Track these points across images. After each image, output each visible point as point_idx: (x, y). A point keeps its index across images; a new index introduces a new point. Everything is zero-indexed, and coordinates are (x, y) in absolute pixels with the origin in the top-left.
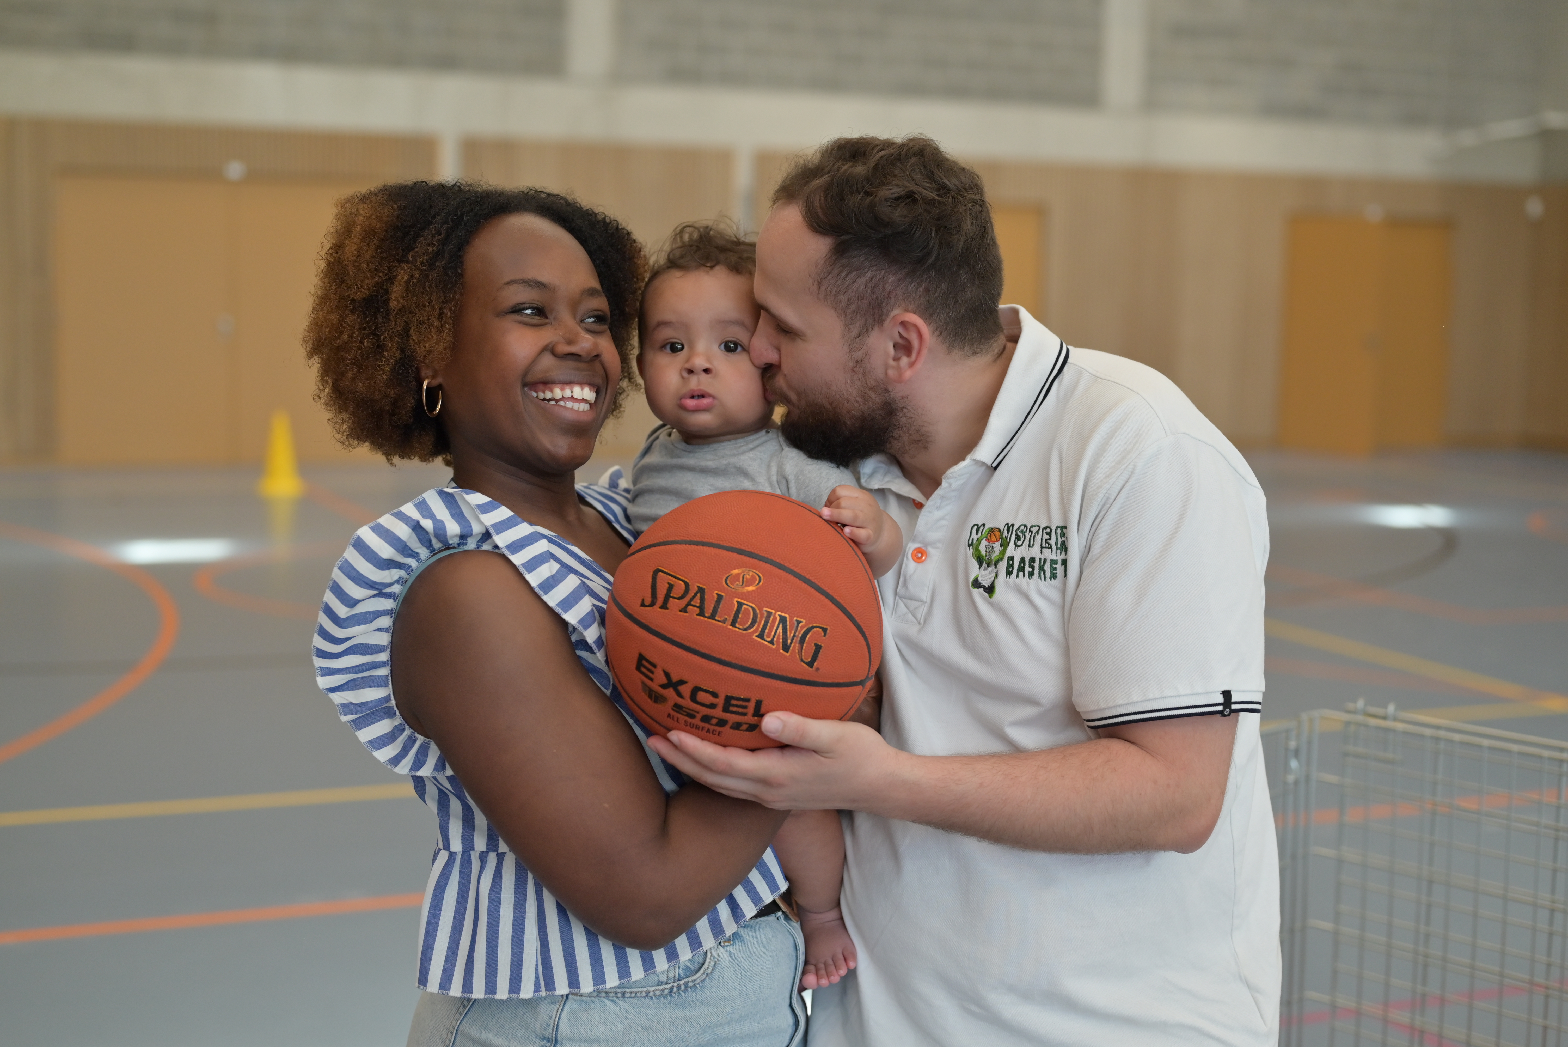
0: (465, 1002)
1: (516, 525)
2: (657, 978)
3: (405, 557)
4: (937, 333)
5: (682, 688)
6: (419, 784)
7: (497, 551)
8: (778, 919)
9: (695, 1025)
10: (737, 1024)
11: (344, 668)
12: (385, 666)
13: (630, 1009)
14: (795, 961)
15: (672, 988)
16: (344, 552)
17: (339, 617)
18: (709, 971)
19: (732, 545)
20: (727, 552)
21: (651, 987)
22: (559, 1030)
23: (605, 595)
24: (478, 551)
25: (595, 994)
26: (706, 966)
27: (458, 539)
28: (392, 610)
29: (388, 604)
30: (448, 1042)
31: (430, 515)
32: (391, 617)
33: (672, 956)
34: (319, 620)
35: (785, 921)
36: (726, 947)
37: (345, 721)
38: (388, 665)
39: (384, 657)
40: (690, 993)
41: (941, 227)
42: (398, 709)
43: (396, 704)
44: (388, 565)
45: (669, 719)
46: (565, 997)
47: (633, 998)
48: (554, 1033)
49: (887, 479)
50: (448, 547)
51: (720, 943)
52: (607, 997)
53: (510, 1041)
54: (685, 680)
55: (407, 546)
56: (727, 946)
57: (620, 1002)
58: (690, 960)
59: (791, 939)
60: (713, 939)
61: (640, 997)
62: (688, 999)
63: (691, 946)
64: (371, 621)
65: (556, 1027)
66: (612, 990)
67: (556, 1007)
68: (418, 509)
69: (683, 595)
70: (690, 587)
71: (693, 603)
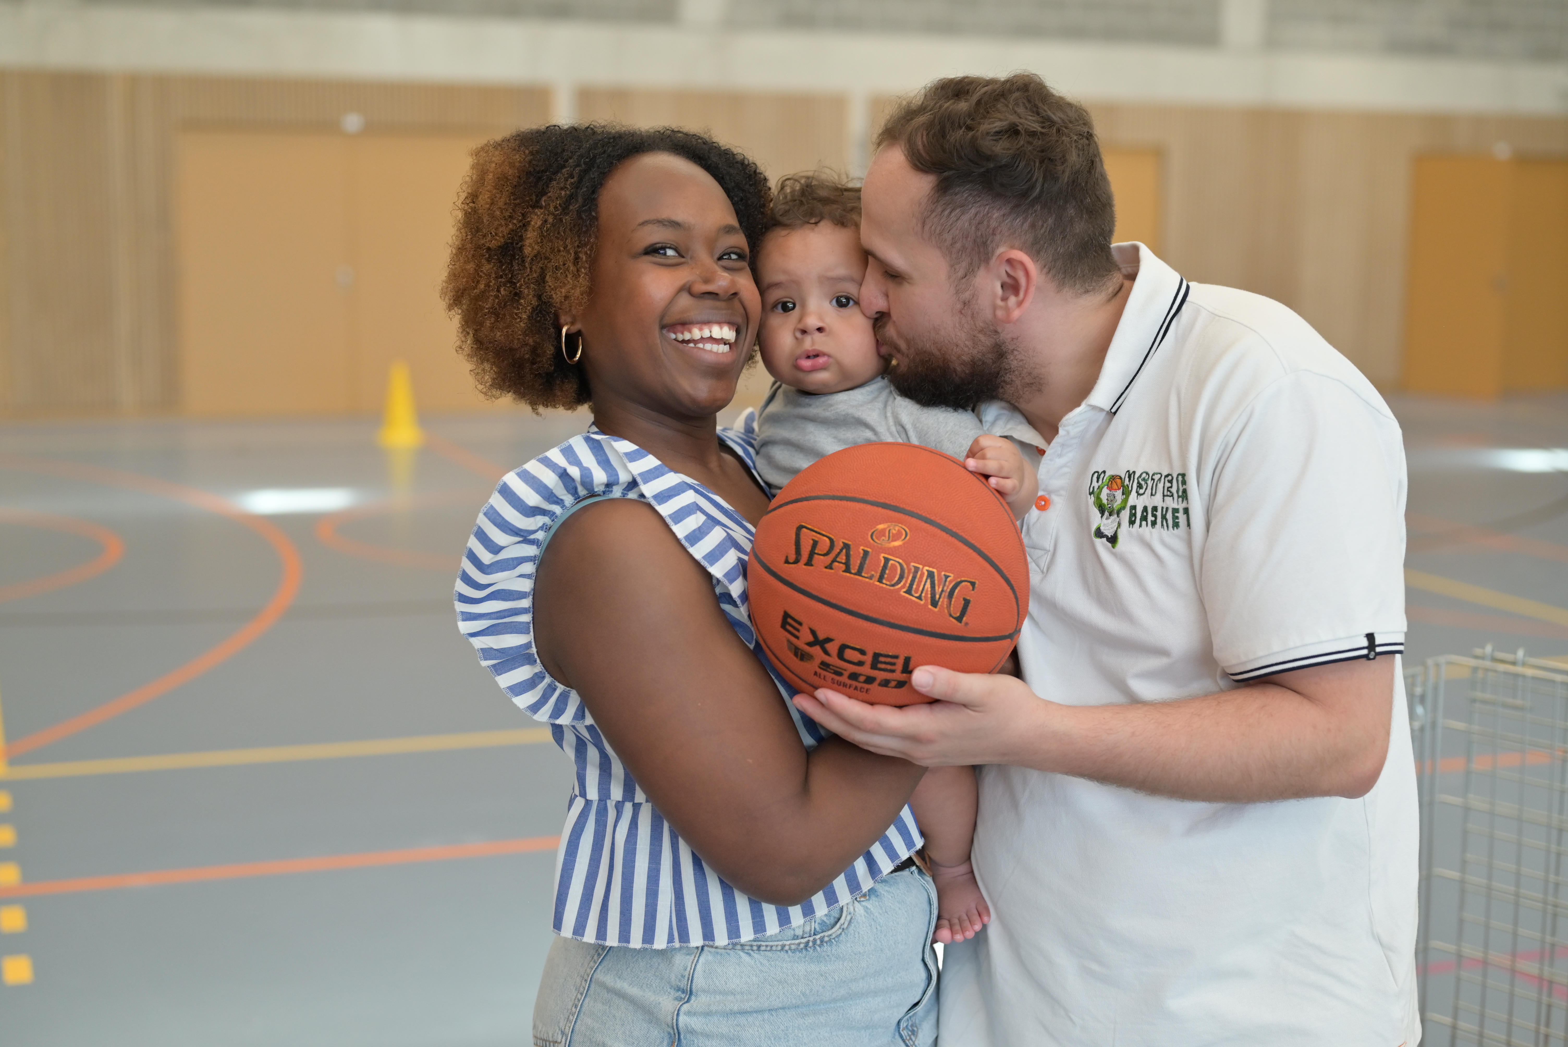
0: (600, 951)
1: (663, 475)
2: (792, 932)
3: (550, 504)
4: (1045, 270)
5: (828, 646)
6: (558, 731)
7: (642, 500)
8: (913, 874)
9: (830, 979)
10: (872, 979)
11: (485, 614)
12: (527, 613)
13: (765, 962)
14: (929, 915)
15: (808, 942)
16: (489, 497)
17: (483, 564)
18: (845, 926)
19: (876, 500)
20: (872, 507)
21: (786, 940)
22: (694, 981)
23: (748, 547)
24: (623, 500)
25: (730, 947)
26: (842, 921)
27: (604, 487)
28: (535, 556)
29: (531, 551)
30: (582, 989)
31: (574, 460)
32: (535, 564)
33: (809, 911)
34: (462, 565)
35: (919, 875)
36: (862, 903)
37: (485, 667)
38: (530, 612)
39: (526, 603)
40: (826, 947)
41: (1045, 159)
42: (539, 657)
43: (537, 652)
44: (532, 512)
45: (815, 676)
46: (700, 949)
47: (768, 951)
48: (689, 985)
49: (1009, 426)
50: (593, 494)
51: (856, 899)
52: (743, 950)
53: (644, 990)
54: (833, 638)
55: (554, 493)
56: (863, 901)
57: (756, 955)
58: (826, 915)
59: (926, 894)
60: (849, 894)
61: (776, 950)
62: (823, 954)
63: (826, 900)
64: (515, 568)
65: (690, 979)
66: (748, 943)
67: (691, 961)
68: (564, 454)
69: (827, 552)
70: (835, 543)
71: (838, 559)
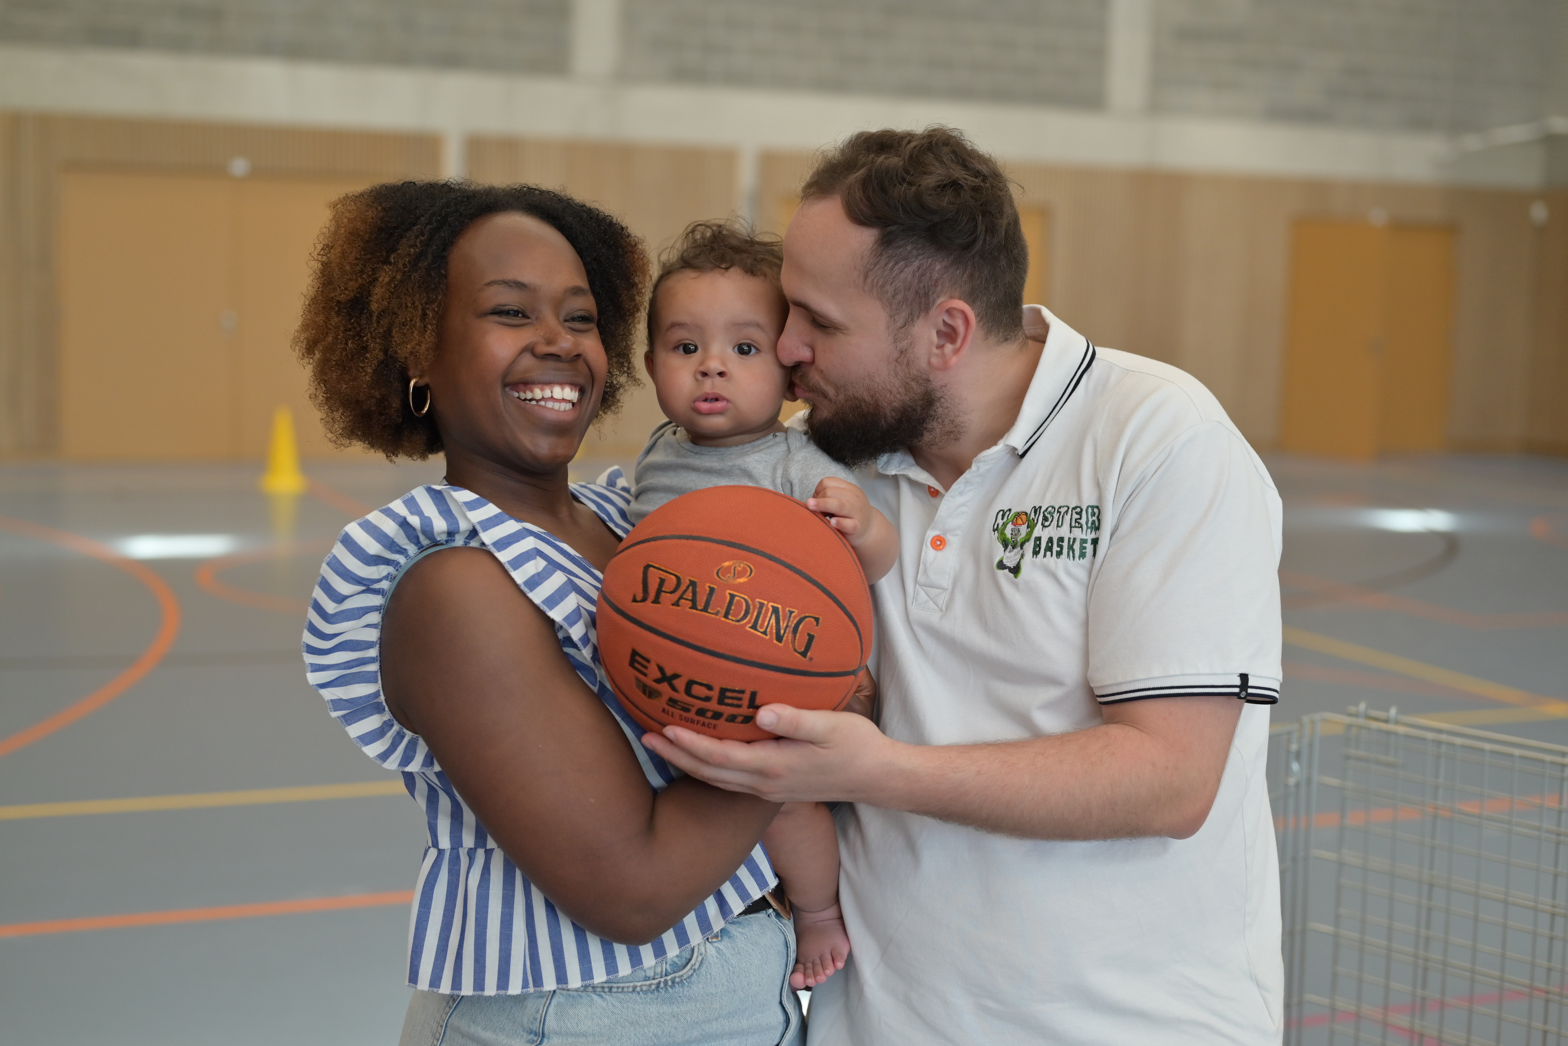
0: (454, 999)
1: (503, 522)
2: (644, 973)
3: (393, 553)
5: (677, 682)
6: (409, 779)
7: (482, 547)
8: (769, 916)
9: (682, 1020)
10: (725, 1021)
11: (334, 664)
12: (374, 663)
13: (617, 1004)
14: (787, 956)
15: (659, 983)
16: (332, 548)
17: (328, 613)
18: (697, 966)
19: (724, 538)
20: (718, 545)
21: (638, 982)
22: (546, 1024)
23: (593, 593)
24: (465, 548)
25: (582, 989)
26: (693, 962)
27: (446, 535)
28: (381, 605)
29: (377, 600)
30: (437, 1035)
31: (418, 511)
32: (380, 613)
33: (660, 952)
34: (308, 615)
35: (775, 917)
36: (713, 943)
37: (335, 717)
38: (377, 661)
39: (373, 653)
40: (677, 988)
42: (387, 705)
43: (385, 700)
44: (376, 561)
45: (663, 714)
46: (553, 992)
47: (620, 993)
48: (541, 1027)
49: (902, 468)
50: (437, 543)
51: (708, 939)
52: (594, 992)
53: (497, 1034)
54: (680, 674)
55: (395, 542)
57: (608, 997)
58: (677, 956)
59: (783, 937)
60: (701, 934)
61: (627, 992)
62: (675, 995)
63: (678, 941)
64: (360, 618)
65: (542, 1021)
66: (599, 985)
67: (543, 1003)
68: (406, 506)
69: (674, 589)
70: (682, 581)
71: (685, 596)
